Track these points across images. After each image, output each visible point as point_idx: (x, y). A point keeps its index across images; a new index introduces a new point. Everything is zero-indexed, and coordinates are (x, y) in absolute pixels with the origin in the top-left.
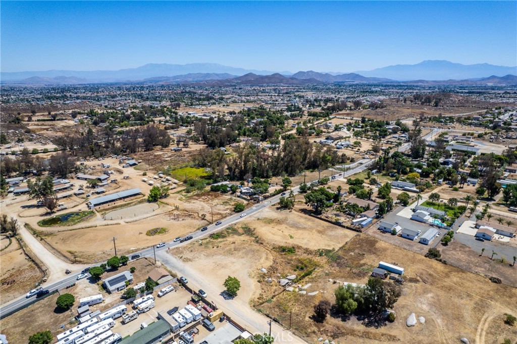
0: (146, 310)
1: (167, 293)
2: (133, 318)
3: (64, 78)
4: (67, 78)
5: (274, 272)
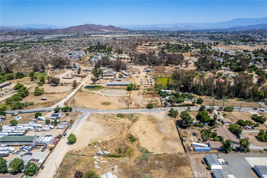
0: (44, 130)
1: (59, 128)
2: (37, 131)
3: (188, 26)
4: (189, 26)
5: (103, 145)
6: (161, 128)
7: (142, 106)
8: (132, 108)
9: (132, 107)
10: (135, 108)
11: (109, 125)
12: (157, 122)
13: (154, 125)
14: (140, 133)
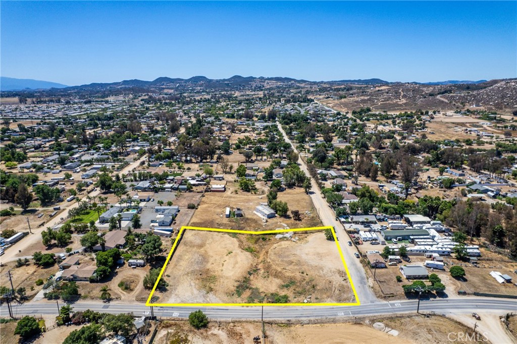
6: (198, 262)
7: (220, 332)
8: (251, 322)
9: (250, 327)
10: (244, 324)
11: (293, 264)
12: (201, 273)
13: (209, 266)
14: (236, 253)
